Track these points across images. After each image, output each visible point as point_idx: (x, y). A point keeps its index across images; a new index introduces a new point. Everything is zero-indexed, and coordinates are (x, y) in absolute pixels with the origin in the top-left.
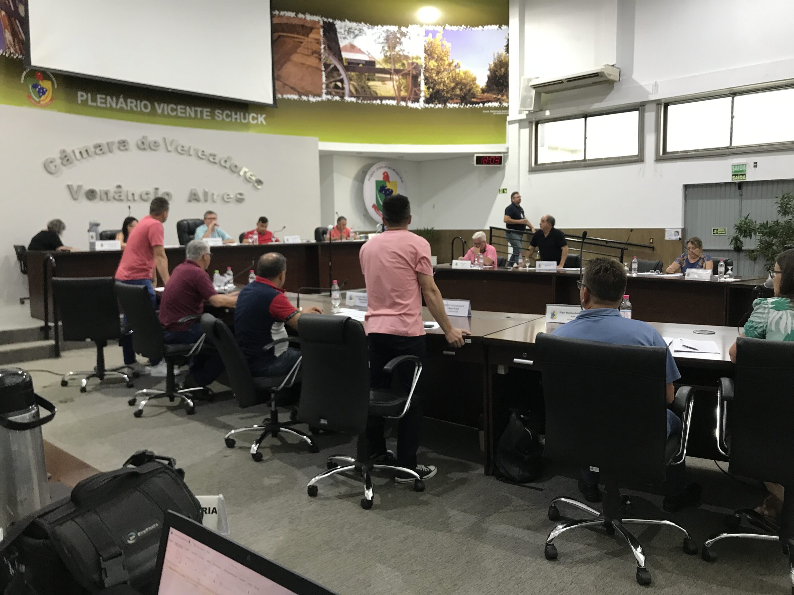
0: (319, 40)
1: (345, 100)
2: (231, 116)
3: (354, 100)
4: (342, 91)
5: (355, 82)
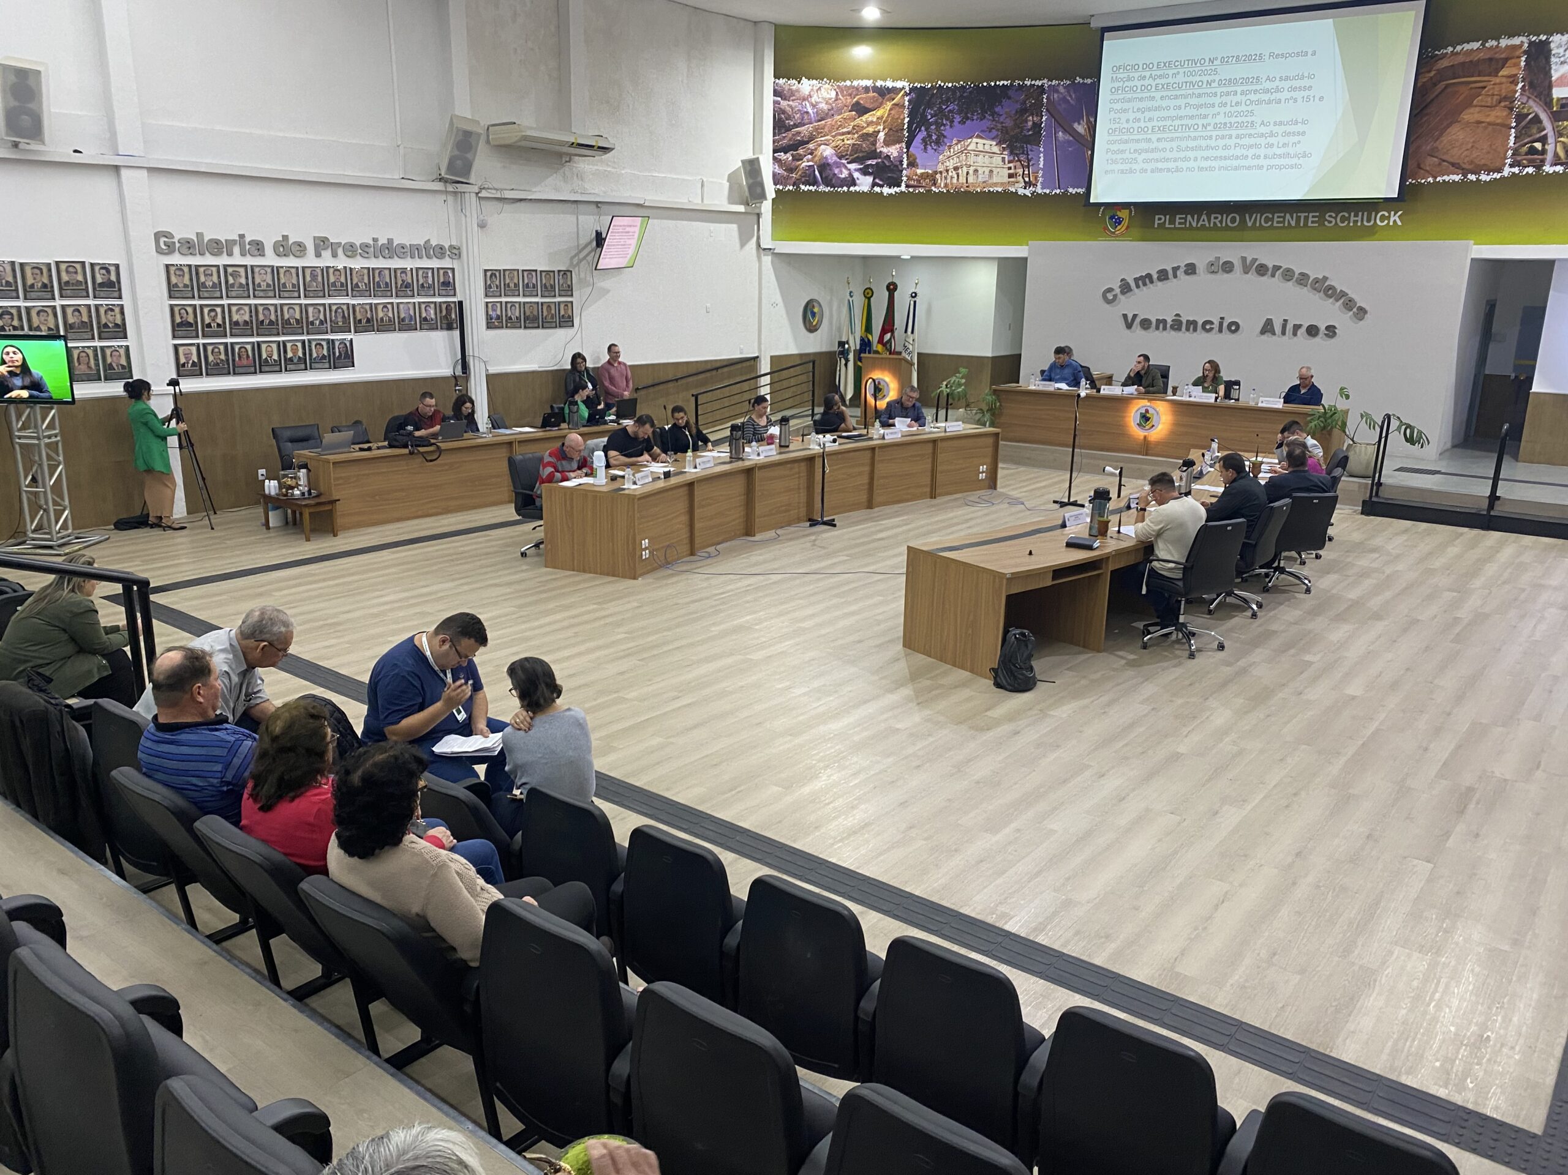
0: (1515, 75)
1: (1544, 171)
2: (1348, 219)
3: (1559, 169)
4: (1540, 157)
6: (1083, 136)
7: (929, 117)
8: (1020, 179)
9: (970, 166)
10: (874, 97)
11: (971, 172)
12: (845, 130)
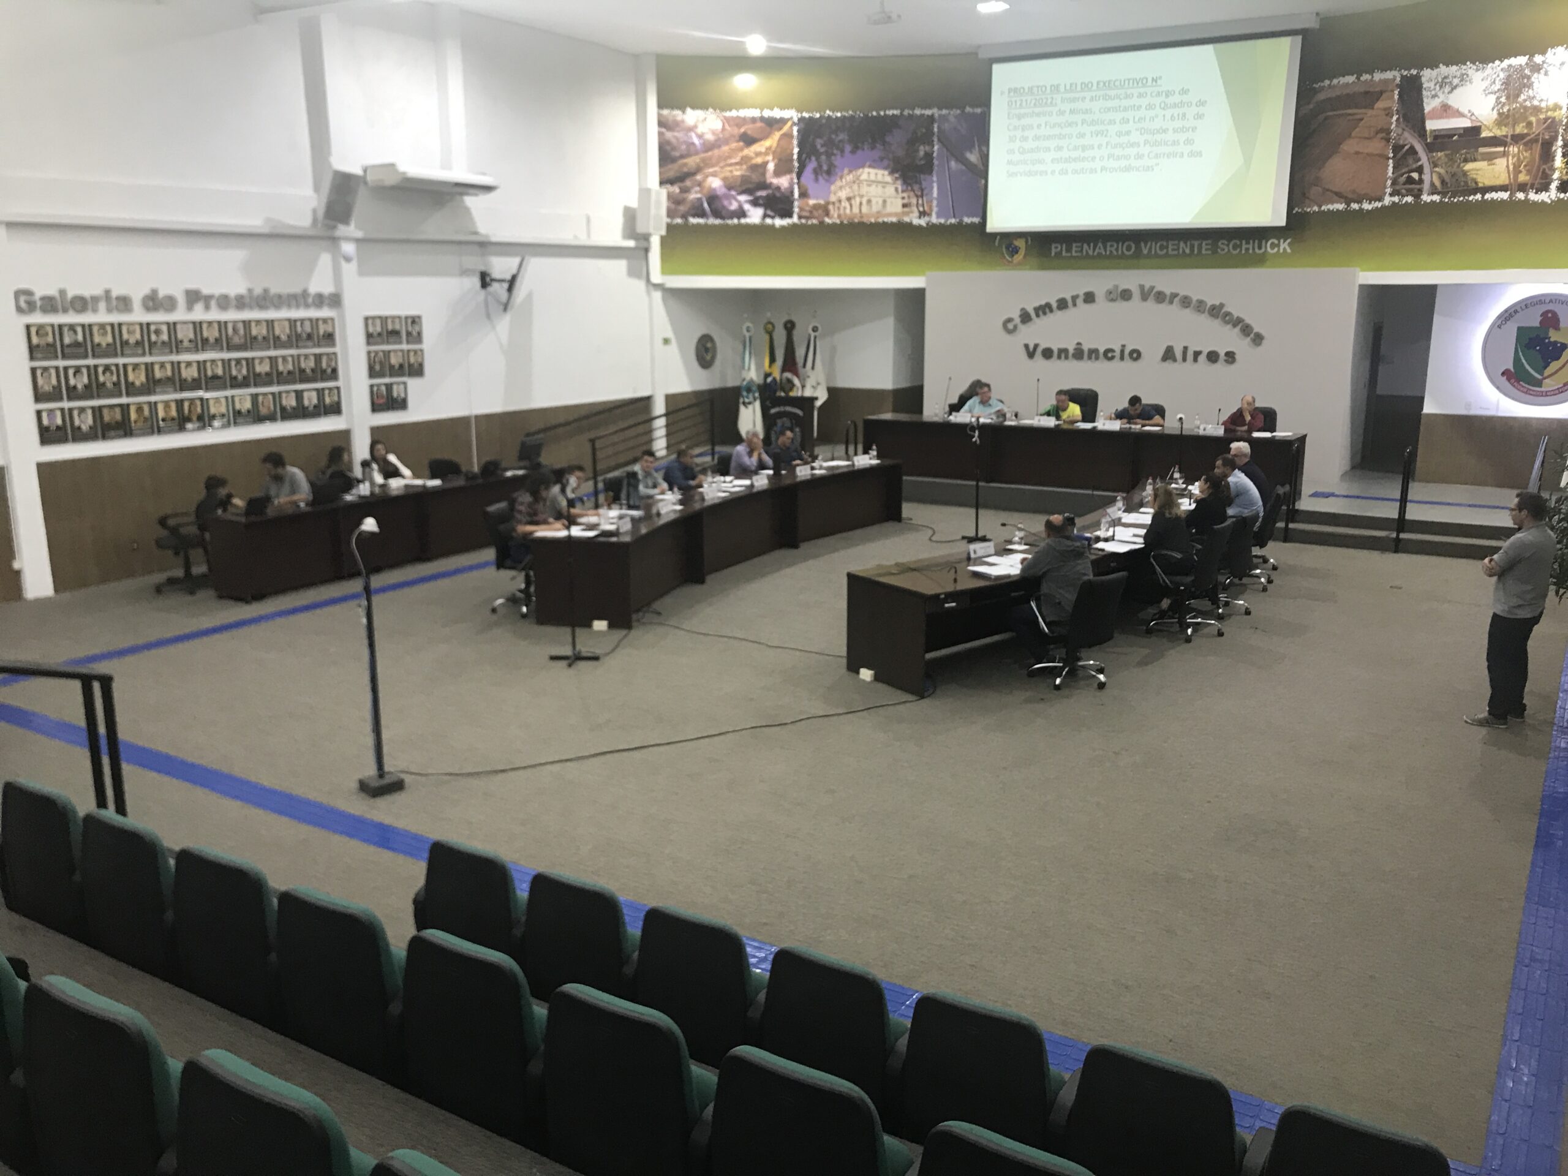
0: (1390, 108)
1: (1422, 200)
2: (1240, 246)
3: (1436, 198)
4: (1418, 187)
5: (1442, 167)
6: (975, 166)
7: (819, 147)
8: (915, 209)
9: (862, 196)
10: (761, 127)
11: (864, 201)
12: (733, 161)
